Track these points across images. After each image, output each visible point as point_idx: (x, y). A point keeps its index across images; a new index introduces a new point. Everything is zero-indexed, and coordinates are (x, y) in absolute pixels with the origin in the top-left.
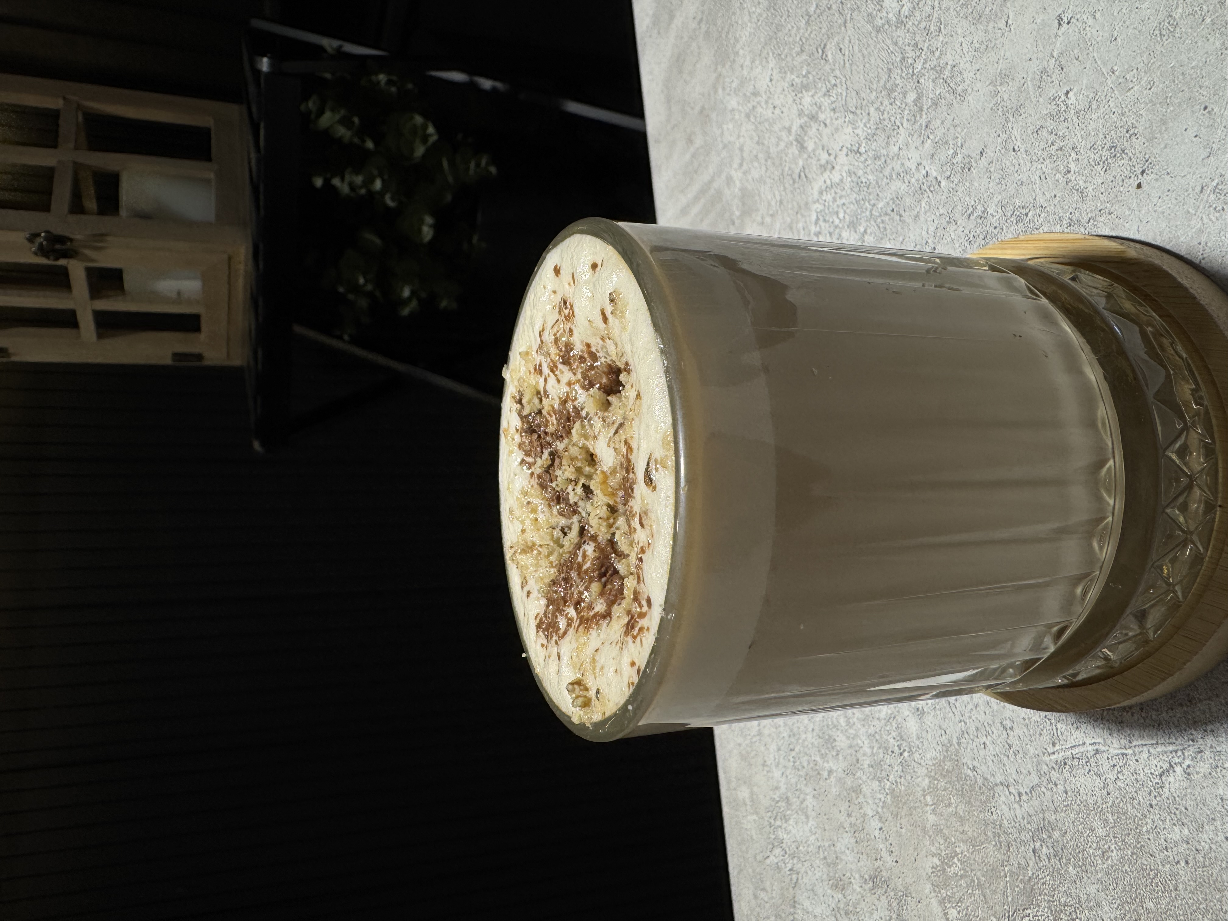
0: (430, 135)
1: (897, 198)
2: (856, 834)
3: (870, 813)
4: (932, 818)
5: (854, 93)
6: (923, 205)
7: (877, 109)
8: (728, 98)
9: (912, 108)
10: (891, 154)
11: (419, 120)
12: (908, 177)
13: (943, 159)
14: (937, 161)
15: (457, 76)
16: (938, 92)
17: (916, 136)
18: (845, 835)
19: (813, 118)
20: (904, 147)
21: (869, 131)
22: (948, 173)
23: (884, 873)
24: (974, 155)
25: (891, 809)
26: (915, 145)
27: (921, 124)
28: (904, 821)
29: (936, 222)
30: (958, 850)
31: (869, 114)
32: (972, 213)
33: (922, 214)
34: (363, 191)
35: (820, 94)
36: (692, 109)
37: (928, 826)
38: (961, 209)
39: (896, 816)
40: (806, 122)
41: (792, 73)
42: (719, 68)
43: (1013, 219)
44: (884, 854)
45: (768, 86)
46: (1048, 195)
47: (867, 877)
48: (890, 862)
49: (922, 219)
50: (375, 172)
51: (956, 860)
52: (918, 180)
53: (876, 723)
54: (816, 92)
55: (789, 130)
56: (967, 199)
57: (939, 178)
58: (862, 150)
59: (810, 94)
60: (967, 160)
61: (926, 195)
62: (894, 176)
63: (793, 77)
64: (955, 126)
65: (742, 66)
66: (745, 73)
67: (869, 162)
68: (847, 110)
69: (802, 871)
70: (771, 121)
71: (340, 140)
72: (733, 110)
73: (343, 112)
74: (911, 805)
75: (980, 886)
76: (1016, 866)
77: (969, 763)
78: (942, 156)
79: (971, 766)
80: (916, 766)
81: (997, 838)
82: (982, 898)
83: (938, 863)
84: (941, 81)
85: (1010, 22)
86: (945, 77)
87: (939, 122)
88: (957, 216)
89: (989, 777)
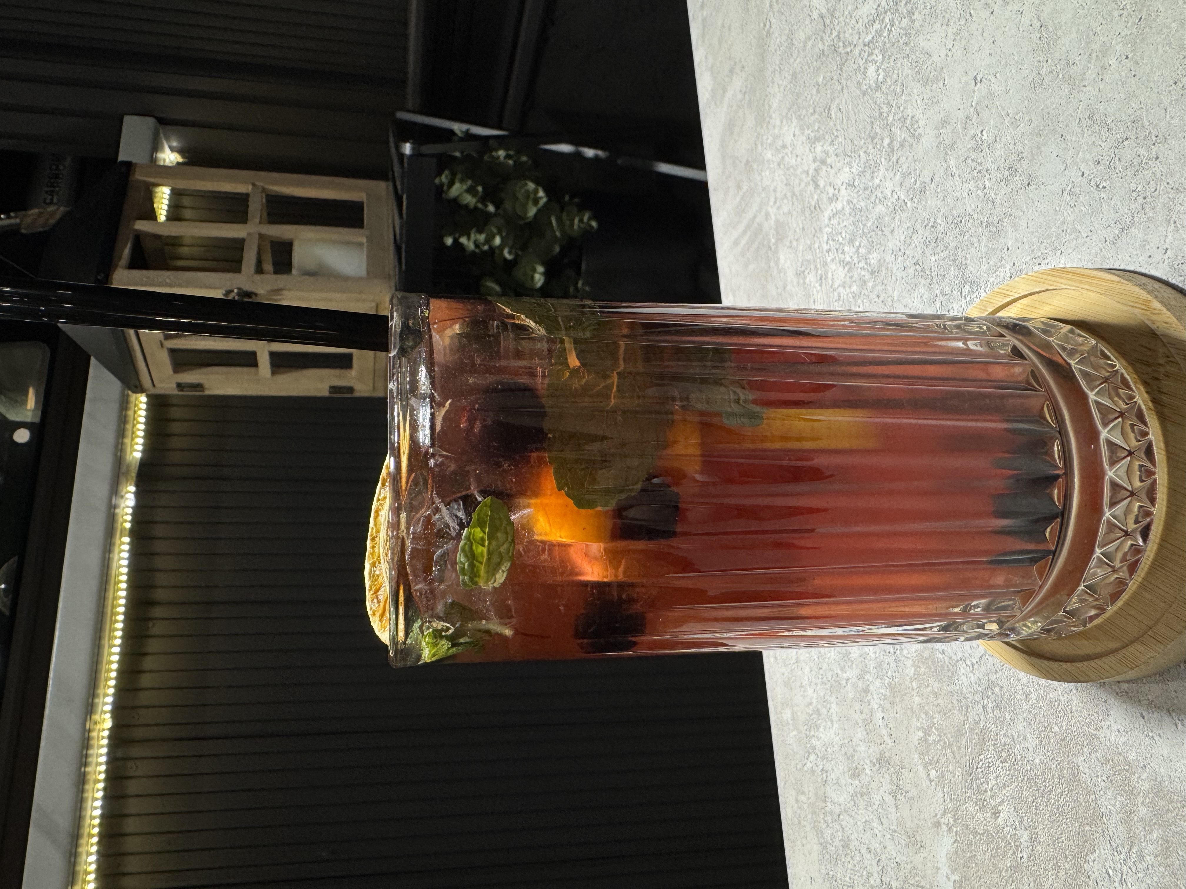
0: (541, 198)
1: (880, 218)
2: (867, 727)
3: (876, 706)
4: (917, 699)
5: (849, 142)
7: (865, 152)
8: (765, 151)
9: (885, 151)
10: (875, 186)
11: (531, 186)
12: (886, 201)
13: (908, 186)
14: (904, 188)
15: (565, 148)
16: (903, 137)
17: (890, 170)
18: (859, 729)
19: (823, 162)
20: (883, 180)
21: (860, 169)
22: (912, 196)
23: (886, 754)
24: (927, 181)
25: (890, 700)
26: (890, 177)
27: (893, 162)
28: (898, 708)
30: (934, 720)
31: (859, 156)
32: (927, 224)
34: (486, 248)
35: (827, 144)
36: (740, 161)
37: (915, 706)
38: (920, 221)
39: (892, 704)
40: (819, 166)
41: (808, 129)
42: (759, 129)
43: (953, 225)
44: (886, 738)
45: (792, 140)
46: (973, 207)
47: (875, 761)
48: (890, 744)
49: (896, 232)
50: (495, 230)
51: (933, 729)
52: (893, 203)
54: (825, 143)
55: (807, 173)
56: (924, 213)
57: (906, 201)
58: (856, 184)
59: (821, 144)
60: (923, 185)
61: (898, 214)
62: (877, 202)
63: (809, 132)
64: (915, 161)
65: (774, 126)
66: (776, 131)
67: (861, 192)
68: (846, 155)
69: (830, 769)
70: (795, 167)
71: (466, 206)
72: (769, 160)
73: (469, 183)
74: (903, 693)
75: (950, 745)
76: (973, 722)
77: (940, 648)
78: (907, 184)
79: (941, 651)
80: (905, 659)
81: (959, 704)
82: (952, 755)
83: (922, 735)
84: (905, 128)
85: (946, 83)
86: (907, 125)
87: (904, 159)
88: (918, 227)
89: (953, 656)
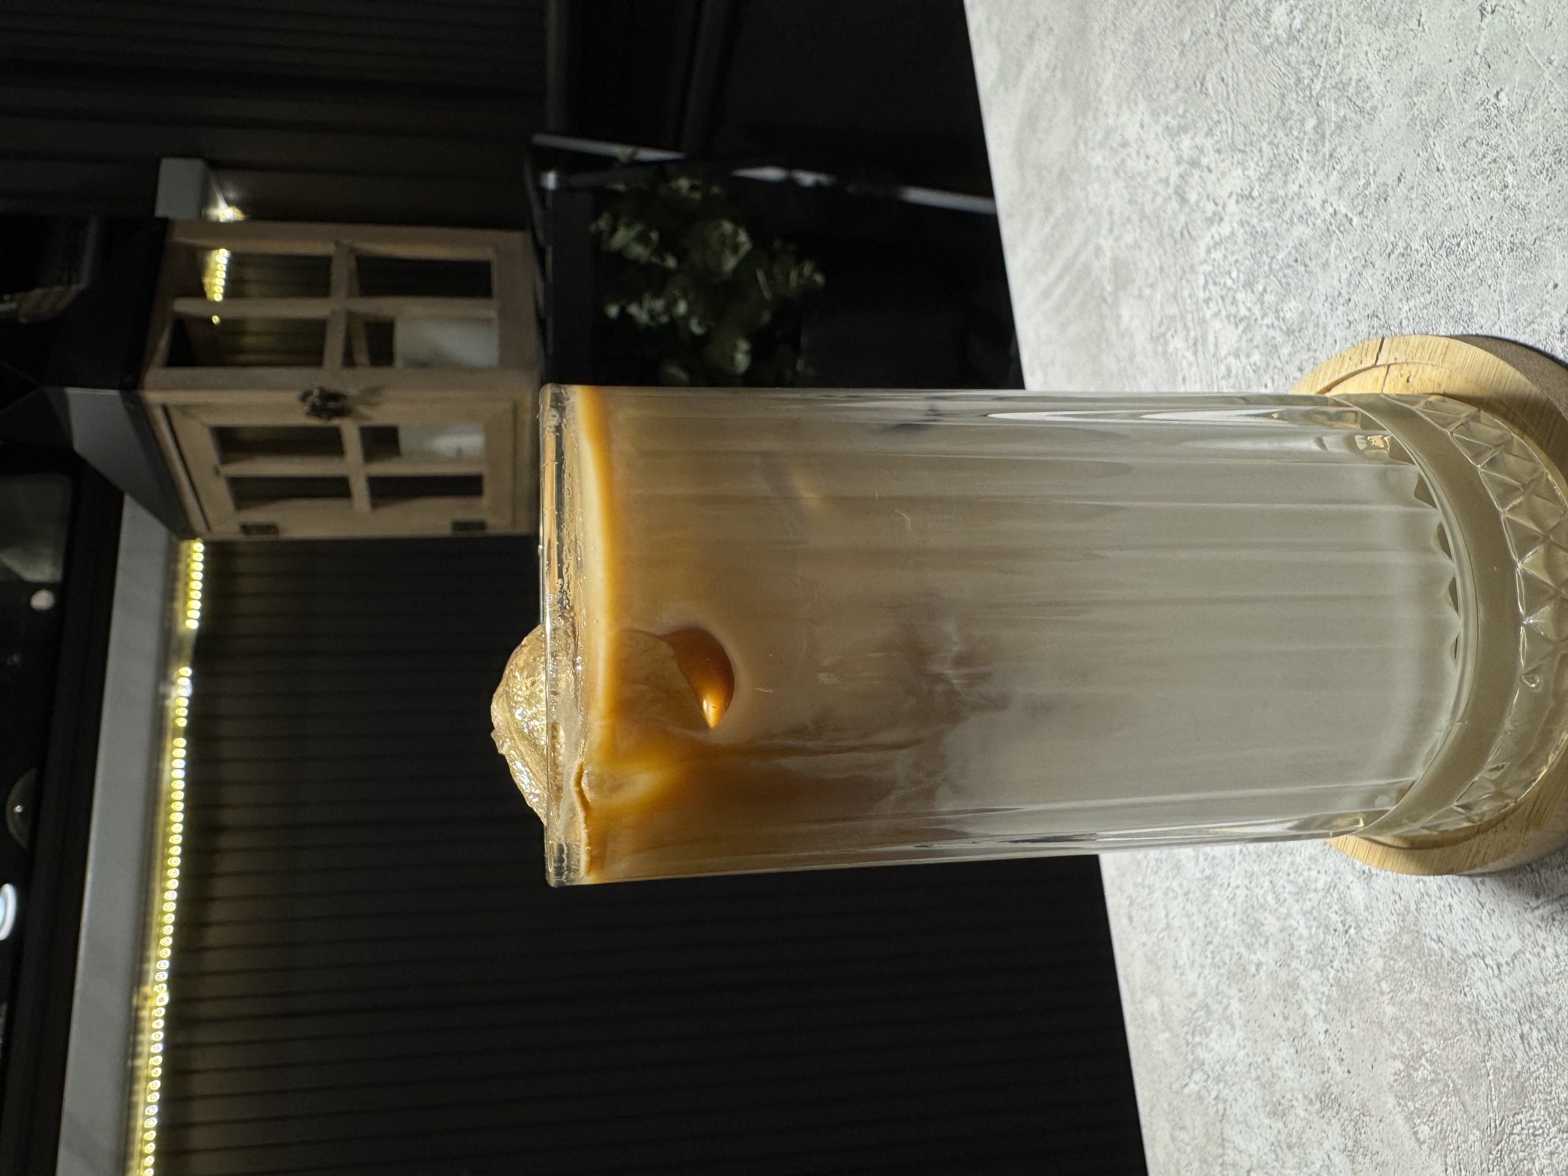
0: (743, 243)
1: (1301, 245)
2: (1296, 1042)
3: (1312, 1012)
4: (1390, 1010)
5: (1241, 129)
6: (1333, 249)
7: (1271, 143)
8: (1091, 153)
9: (1312, 137)
10: (1290, 195)
11: (727, 227)
12: (1312, 218)
13: (1354, 191)
14: (1346, 195)
15: (772, 174)
16: (1342, 114)
17: (1319, 168)
18: (1282, 1044)
19: (1194, 163)
20: (1306, 184)
21: (1262, 171)
22: (1361, 208)
23: (1334, 1089)
24: (1390, 182)
25: (1338, 1005)
26: (1318, 180)
27: (1324, 154)
28: (1355, 1019)
29: (1350, 268)
30: (1426, 1048)
31: (1260, 150)
32: (1393, 251)
33: (1332, 260)
34: (664, 319)
35: (1201, 134)
36: (1050, 172)
37: (1386, 1021)
38: (1378, 248)
39: (1344, 1012)
40: (1186, 169)
41: (1166, 114)
42: (1080, 120)
43: (1443, 252)
44: (1333, 1063)
45: (1139, 133)
46: (1483, 218)
47: (1312, 1096)
48: (1341, 1073)
49: (1332, 266)
50: (678, 293)
51: (1423, 1061)
52: (1324, 221)
53: (1312, 895)
54: (1196, 134)
55: (1166, 182)
56: (1386, 234)
57: (1350, 215)
58: (1255, 194)
59: (1189, 135)
60: (1382, 190)
61: (1335, 237)
62: (1295, 220)
63: (1169, 118)
64: (1366, 151)
65: (1106, 115)
66: (1111, 121)
67: (1264, 207)
68: (1235, 149)
69: (1231, 1098)
70: (1145, 174)
71: (635, 262)
72: (1098, 167)
73: (638, 228)
74: (1363, 996)
75: (1457, 1091)
76: (1500, 1059)
77: (1432, 933)
78: (1352, 188)
79: (1435, 937)
80: (1366, 945)
81: (1474, 1026)
82: (1460, 1106)
83: (1402, 1067)
84: (1345, 99)
85: (1422, 20)
86: (1350, 95)
87: (1345, 149)
88: (1374, 257)
89: (1458, 948)
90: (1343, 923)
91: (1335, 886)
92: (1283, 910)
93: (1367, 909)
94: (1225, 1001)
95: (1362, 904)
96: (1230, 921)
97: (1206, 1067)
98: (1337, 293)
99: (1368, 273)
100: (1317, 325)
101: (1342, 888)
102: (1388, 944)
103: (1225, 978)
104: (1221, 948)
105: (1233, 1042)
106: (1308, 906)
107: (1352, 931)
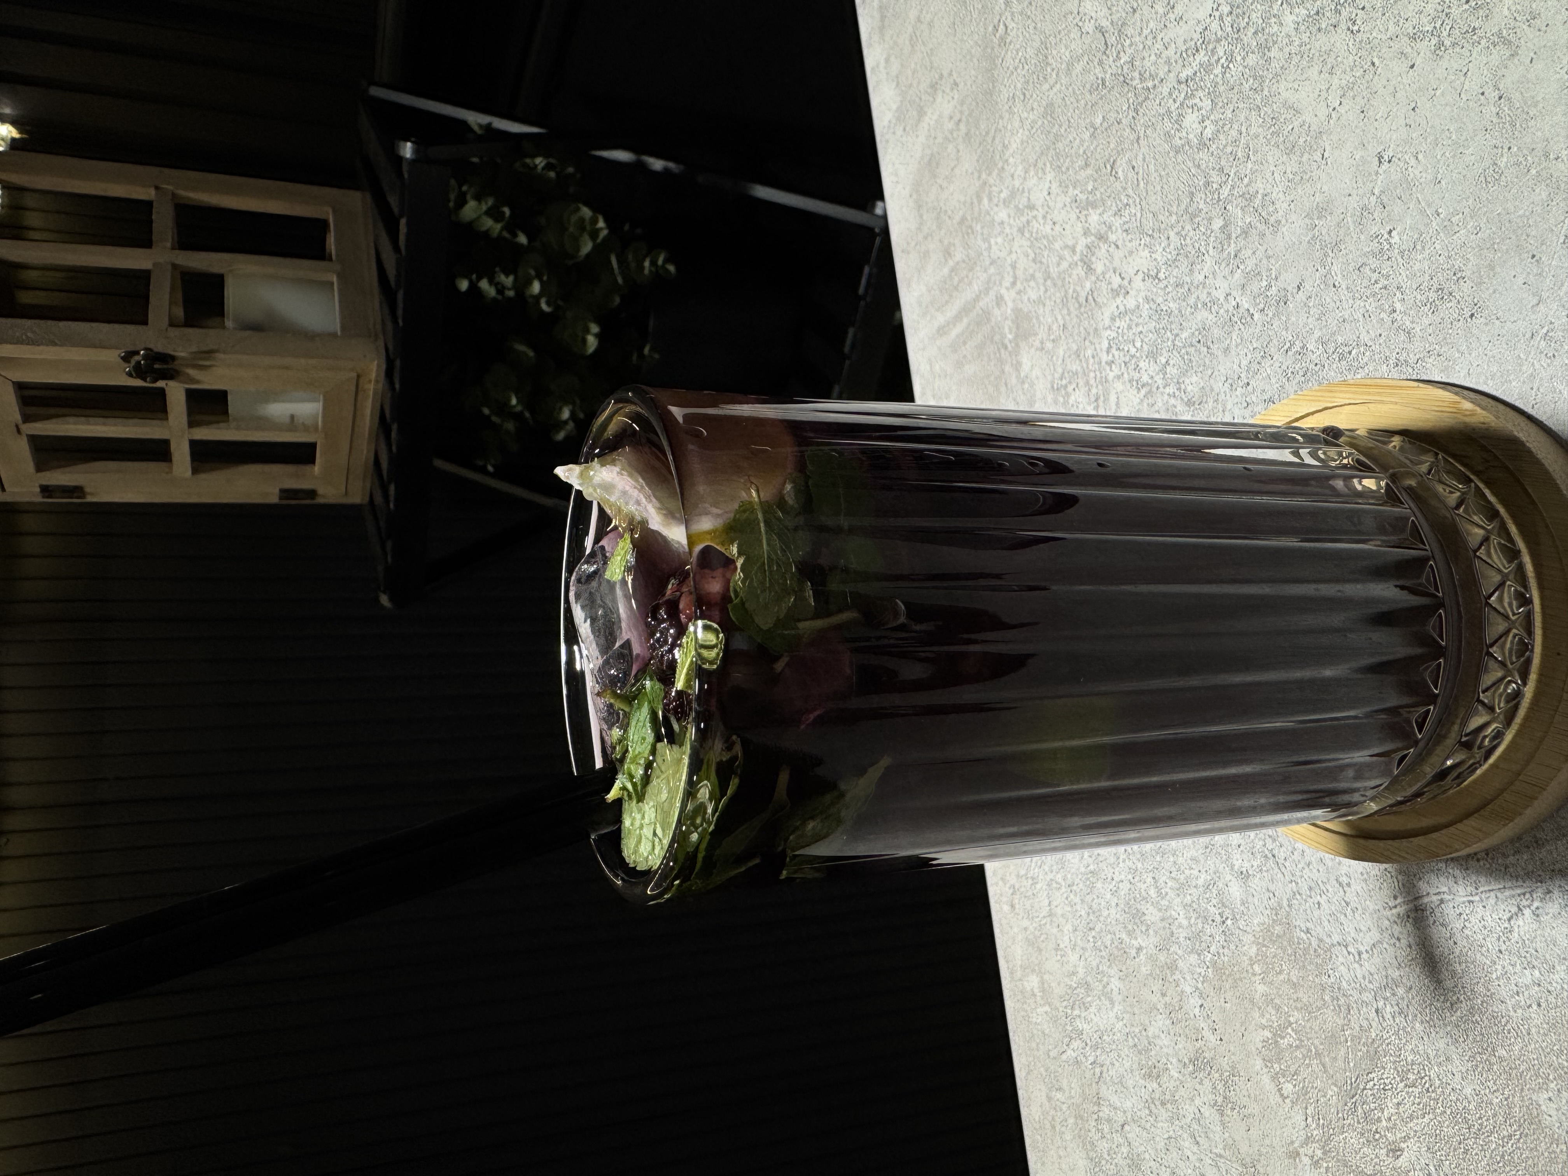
1: (1204, 329)
2: (1172, 1015)
3: (1189, 989)
4: (1261, 988)
5: (1150, 215)
6: (1234, 337)
7: (1179, 233)
8: (995, 208)
9: (1219, 235)
10: (1196, 283)
12: (1216, 306)
13: (1256, 290)
14: (1249, 292)
15: (623, 156)
16: (1247, 221)
17: (1223, 265)
18: (1159, 1017)
19: (1102, 237)
20: (1211, 276)
21: (1169, 256)
22: (1261, 306)
23: (1206, 1054)
24: (1290, 288)
25: (1213, 983)
26: (1222, 274)
27: (1229, 254)
28: (1229, 995)
29: (1249, 356)
30: (1292, 1019)
31: (1168, 238)
32: (1290, 348)
33: (1233, 347)
35: (1110, 213)
37: (1257, 997)
38: (1277, 344)
39: (1218, 989)
40: (1093, 241)
43: (1335, 356)
44: (1207, 1033)
45: (1046, 199)
47: (1186, 1060)
48: (1213, 1041)
49: (1233, 353)
51: (1289, 1030)
52: (1227, 311)
53: (1193, 891)
54: (1105, 211)
55: (1073, 250)
56: (1284, 333)
57: (1252, 311)
58: (1161, 276)
59: (1098, 212)
60: (1282, 294)
61: (1236, 328)
62: (1199, 306)
63: (1076, 192)
64: (1269, 257)
65: (1012, 176)
66: (1017, 183)
67: (1170, 289)
68: (1143, 233)
70: (1051, 238)
71: (486, 235)
72: (1002, 223)
73: (492, 201)
75: (1318, 1055)
76: (1358, 1029)
77: (1302, 925)
78: (1255, 286)
79: (1304, 929)
80: (1241, 933)
81: (1335, 1002)
82: (1321, 1067)
83: (1270, 1035)
84: (1252, 209)
85: (1326, 155)
86: (1256, 206)
87: (1250, 252)
88: (1273, 350)
89: (1325, 938)
90: (1221, 915)
91: (1214, 884)
92: (1164, 903)
93: (1243, 904)
94: (1105, 979)
95: (1238, 899)
96: (1113, 911)
97: (1084, 1036)
98: (1236, 377)
99: (1267, 363)
100: (1216, 401)
101: (1221, 885)
102: (1261, 934)
103: (1106, 960)
104: (1104, 934)
105: (1112, 1014)
106: (1188, 899)
107: (1229, 922)
